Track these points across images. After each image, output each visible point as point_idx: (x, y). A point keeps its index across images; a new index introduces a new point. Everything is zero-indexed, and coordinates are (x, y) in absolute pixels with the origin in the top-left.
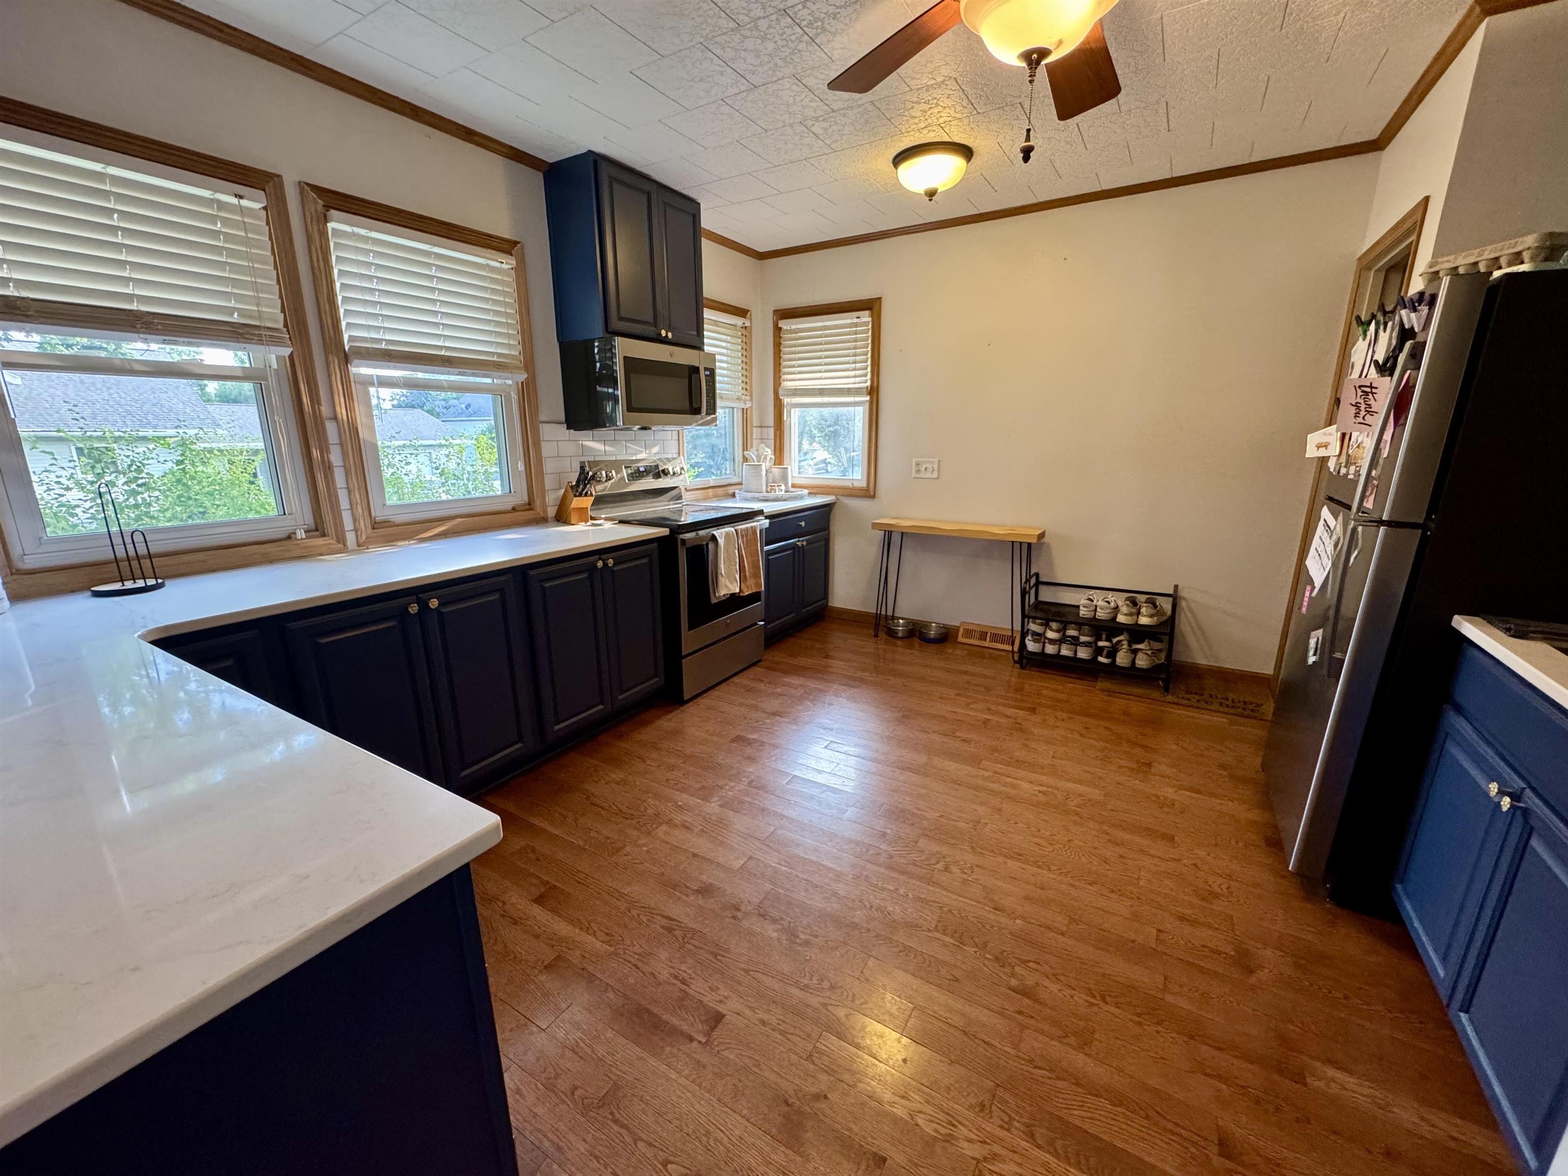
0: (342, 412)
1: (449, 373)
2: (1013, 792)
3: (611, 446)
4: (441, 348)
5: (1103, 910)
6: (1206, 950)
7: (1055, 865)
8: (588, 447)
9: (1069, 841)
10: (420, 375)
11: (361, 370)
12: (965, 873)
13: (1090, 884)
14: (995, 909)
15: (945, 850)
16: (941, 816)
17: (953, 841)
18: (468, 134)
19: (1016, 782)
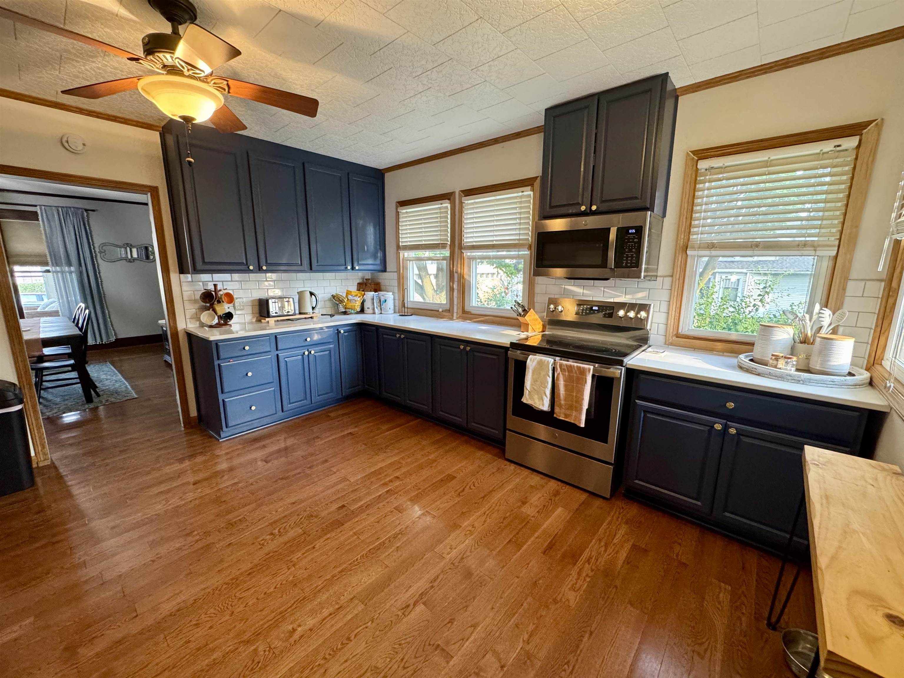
0: (459, 270)
1: (493, 252)
2: (309, 607)
3: (587, 290)
4: (493, 241)
5: (178, 594)
6: (99, 635)
7: (225, 589)
8: (568, 290)
9: (233, 613)
10: (485, 254)
11: (467, 254)
12: (262, 540)
13: (195, 600)
14: (230, 544)
15: (285, 538)
16: (314, 548)
17: (288, 545)
18: (495, 141)
19: (320, 617)
